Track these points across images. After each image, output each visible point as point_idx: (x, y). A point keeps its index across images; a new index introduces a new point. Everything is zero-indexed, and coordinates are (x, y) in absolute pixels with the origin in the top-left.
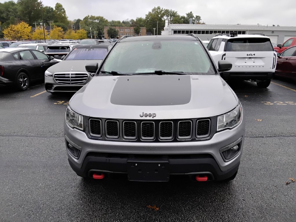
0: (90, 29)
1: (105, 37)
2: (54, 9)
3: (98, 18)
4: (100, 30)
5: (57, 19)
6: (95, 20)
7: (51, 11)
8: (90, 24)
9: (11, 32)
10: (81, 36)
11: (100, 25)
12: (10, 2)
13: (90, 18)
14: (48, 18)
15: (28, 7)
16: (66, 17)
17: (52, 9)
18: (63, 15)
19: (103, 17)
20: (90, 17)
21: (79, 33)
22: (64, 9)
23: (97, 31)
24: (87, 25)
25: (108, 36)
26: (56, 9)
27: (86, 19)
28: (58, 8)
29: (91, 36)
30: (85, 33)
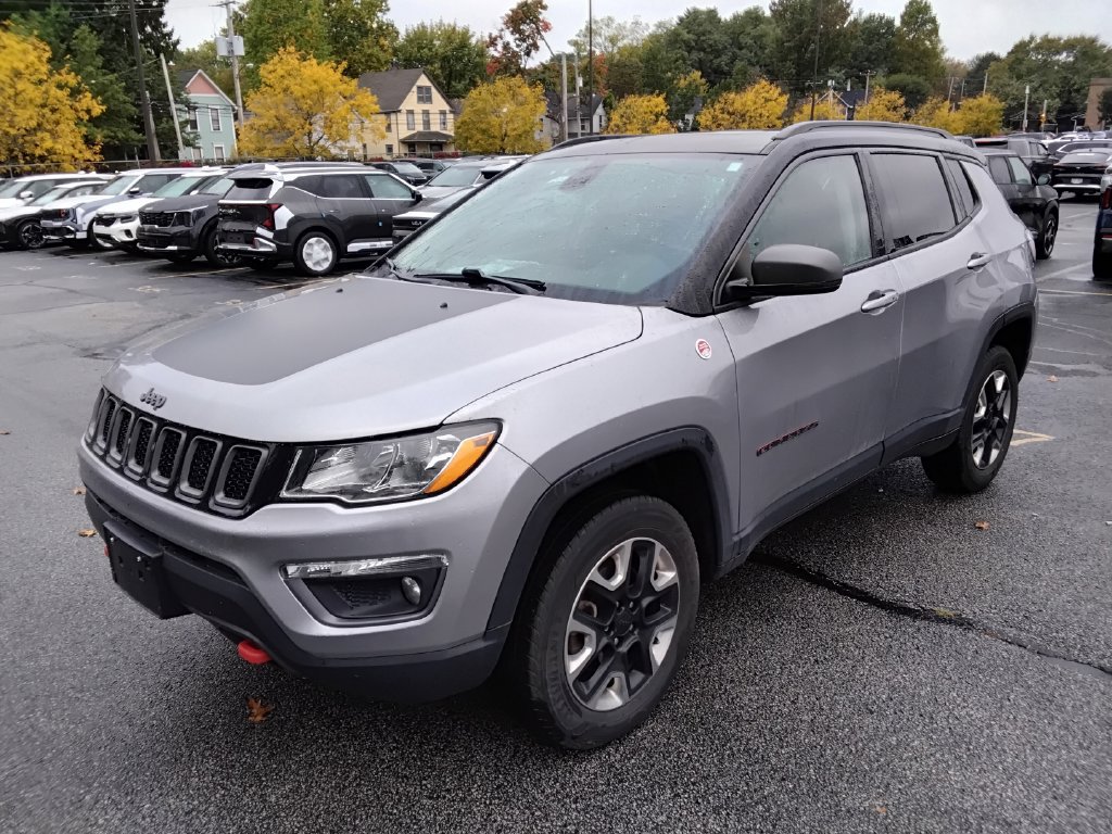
0: (1027, 91)
1: (1087, 124)
2: (898, 23)
3: (1070, 45)
4: (1073, 94)
5: (899, 60)
6: (1058, 52)
7: (884, 34)
8: (1030, 72)
9: (720, 116)
10: (977, 123)
11: (1077, 72)
12: (748, 13)
13: (1038, 48)
14: (868, 59)
15: (800, 26)
16: (938, 50)
17: (890, 23)
18: (928, 43)
19: (1093, 41)
20: (1038, 41)
21: (970, 109)
22: (933, 21)
23: (1057, 100)
24: (1019, 77)
25: (1101, 119)
26: (904, 22)
27: (1021, 49)
28: (912, 17)
29: (1026, 122)
30: (997, 111)
